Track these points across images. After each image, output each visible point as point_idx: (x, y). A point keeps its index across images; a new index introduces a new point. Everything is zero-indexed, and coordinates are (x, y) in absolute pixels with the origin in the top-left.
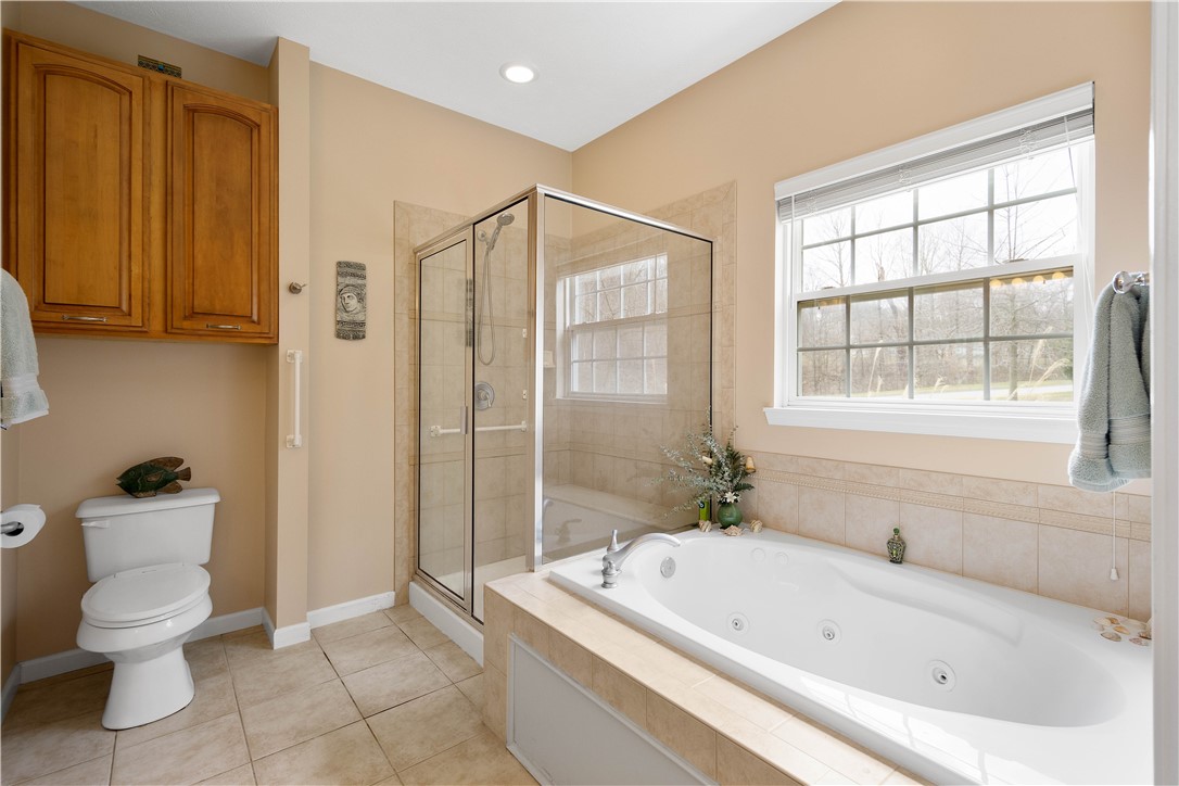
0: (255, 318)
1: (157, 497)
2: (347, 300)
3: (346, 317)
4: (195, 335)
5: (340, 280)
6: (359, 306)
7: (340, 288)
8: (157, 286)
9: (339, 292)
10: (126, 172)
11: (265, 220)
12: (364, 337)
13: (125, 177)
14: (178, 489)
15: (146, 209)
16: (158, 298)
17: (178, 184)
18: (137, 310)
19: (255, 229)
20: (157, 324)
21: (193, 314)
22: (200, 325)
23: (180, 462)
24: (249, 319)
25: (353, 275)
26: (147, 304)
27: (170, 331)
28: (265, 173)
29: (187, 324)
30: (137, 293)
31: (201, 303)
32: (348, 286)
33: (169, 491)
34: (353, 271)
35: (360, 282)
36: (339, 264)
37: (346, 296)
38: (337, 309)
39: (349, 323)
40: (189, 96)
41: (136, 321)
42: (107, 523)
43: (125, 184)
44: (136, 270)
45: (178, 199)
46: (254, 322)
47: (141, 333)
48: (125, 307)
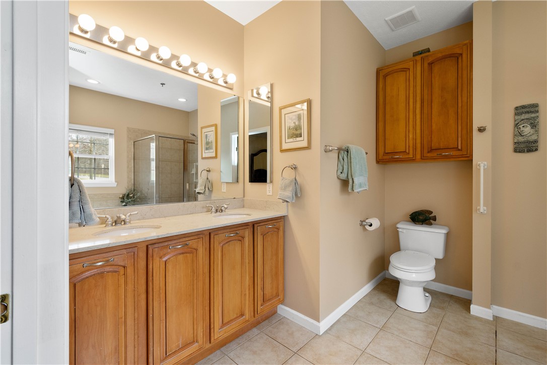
0: (460, 148)
1: (423, 225)
2: (522, 129)
3: (521, 139)
4: (433, 159)
5: (517, 117)
6: (532, 131)
7: (516, 122)
8: (418, 141)
9: (516, 125)
10: (408, 100)
11: (465, 99)
12: (536, 150)
13: (408, 102)
14: (431, 224)
15: (415, 112)
16: (419, 145)
17: (426, 97)
18: (411, 152)
19: (460, 105)
20: (418, 156)
21: (431, 150)
22: (434, 154)
23: (432, 213)
24: (457, 149)
25: (528, 112)
26: (415, 149)
27: (423, 158)
28: (465, 76)
29: (429, 155)
30: (411, 145)
31: (435, 145)
32: (523, 120)
33: (427, 224)
34: (528, 110)
35: (533, 115)
36: (517, 108)
37: (521, 126)
38: (515, 135)
39: (524, 142)
40: (430, 58)
41: (411, 156)
42: (404, 231)
43: (407, 105)
44: (411, 136)
45: (425, 104)
46: (459, 150)
47: (412, 160)
48: (407, 151)
